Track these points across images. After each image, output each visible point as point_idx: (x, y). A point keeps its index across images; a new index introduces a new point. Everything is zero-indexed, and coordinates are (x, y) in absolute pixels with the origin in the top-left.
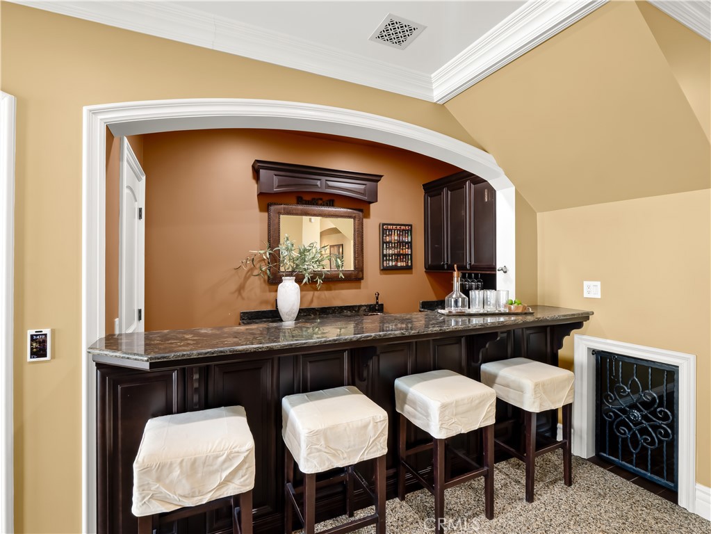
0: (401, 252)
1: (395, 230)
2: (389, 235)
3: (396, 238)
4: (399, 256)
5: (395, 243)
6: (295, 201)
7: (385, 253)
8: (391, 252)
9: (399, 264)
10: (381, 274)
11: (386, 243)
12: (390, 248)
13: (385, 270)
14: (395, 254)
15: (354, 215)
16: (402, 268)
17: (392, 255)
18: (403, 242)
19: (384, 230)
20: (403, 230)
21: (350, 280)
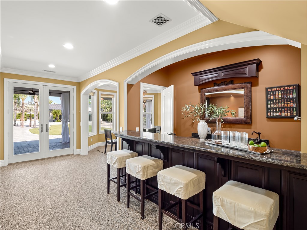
0: (286, 105)
1: (279, 91)
2: (273, 95)
3: (280, 96)
4: (282, 109)
5: (279, 100)
6: (213, 85)
7: (269, 106)
8: (275, 106)
9: (283, 114)
10: (267, 121)
11: (271, 100)
12: (273, 103)
13: (270, 118)
14: (279, 108)
15: (243, 87)
16: (286, 118)
17: (276, 108)
18: (287, 98)
19: (268, 92)
20: (288, 90)
21: (242, 124)
